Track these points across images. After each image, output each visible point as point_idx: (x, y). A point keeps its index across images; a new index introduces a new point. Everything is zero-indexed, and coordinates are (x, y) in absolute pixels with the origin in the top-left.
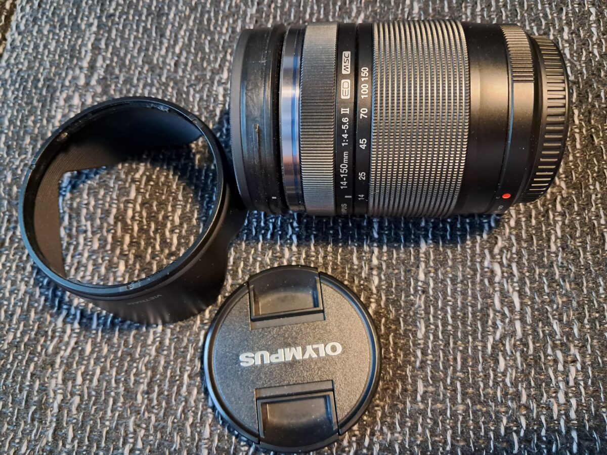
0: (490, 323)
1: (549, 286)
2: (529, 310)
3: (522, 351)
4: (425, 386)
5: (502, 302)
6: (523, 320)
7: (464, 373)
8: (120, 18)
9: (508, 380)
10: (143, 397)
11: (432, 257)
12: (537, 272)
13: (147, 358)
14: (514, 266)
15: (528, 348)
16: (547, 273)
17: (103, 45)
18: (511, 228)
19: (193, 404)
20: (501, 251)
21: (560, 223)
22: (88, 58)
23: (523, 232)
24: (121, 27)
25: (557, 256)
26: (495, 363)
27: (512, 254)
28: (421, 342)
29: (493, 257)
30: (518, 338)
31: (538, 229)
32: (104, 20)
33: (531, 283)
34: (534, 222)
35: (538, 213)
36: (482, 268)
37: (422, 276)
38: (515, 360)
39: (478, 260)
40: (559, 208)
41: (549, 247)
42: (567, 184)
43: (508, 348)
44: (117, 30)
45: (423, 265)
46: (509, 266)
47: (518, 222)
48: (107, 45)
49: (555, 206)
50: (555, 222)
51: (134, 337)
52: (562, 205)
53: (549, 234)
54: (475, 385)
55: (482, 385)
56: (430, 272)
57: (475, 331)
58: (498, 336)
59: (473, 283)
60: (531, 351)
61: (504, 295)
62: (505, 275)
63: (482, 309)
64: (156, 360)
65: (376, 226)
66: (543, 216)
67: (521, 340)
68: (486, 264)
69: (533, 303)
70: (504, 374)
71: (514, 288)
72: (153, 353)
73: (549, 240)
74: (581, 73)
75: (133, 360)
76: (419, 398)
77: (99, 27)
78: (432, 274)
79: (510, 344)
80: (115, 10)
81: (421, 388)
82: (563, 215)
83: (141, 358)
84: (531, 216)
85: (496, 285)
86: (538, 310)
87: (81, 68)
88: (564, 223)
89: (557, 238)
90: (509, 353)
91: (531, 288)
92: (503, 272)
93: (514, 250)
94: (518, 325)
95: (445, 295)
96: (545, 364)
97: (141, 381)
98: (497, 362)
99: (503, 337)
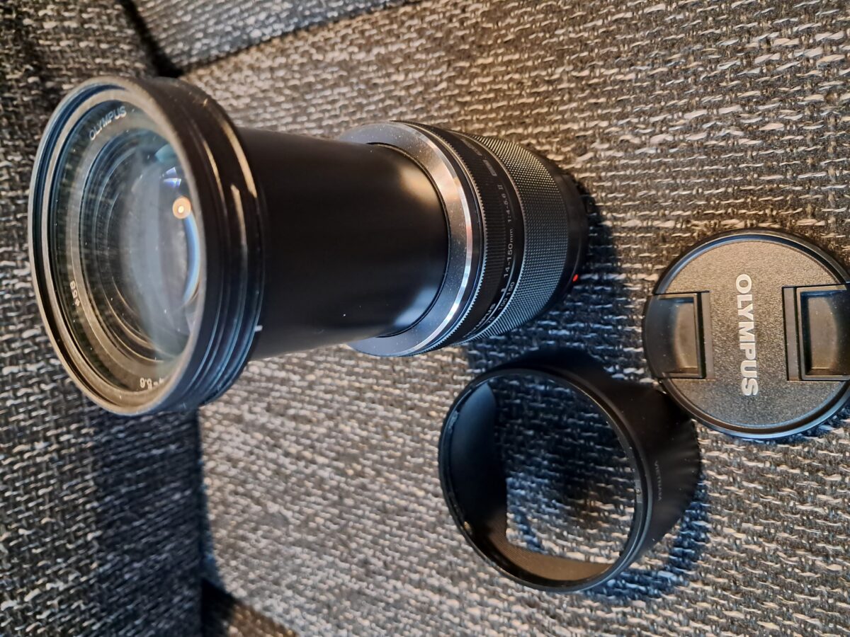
0: (723, 143)
1: (676, 77)
2: (706, 99)
3: (757, 103)
4: (806, 217)
5: (697, 131)
6: (719, 105)
7: (787, 170)
8: (387, 555)
9: (795, 118)
10: (832, 563)
11: (647, 213)
12: (661, 92)
13: (781, 554)
14: (653, 120)
15: (753, 97)
16: (661, 81)
17: (416, 577)
18: (610, 126)
19: (839, 500)
20: (637, 135)
21: (603, 70)
22: (430, 594)
23: (614, 111)
24: (397, 555)
25: (640, 71)
26: (774, 135)
27: (639, 123)
28: (749, 223)
29: (643, 145)
30: (741, 110)
31: (609, 95)
32: (389, 573)
33: (673, 99)
34: (602, 100)
35: (592, 95)
36: (657, 156)
37: (670, 224)
38: (769, 111)
39: (648, 160)
40: (586, 73)
41: (630, 80)
42: (558, 66)
43: (753, 121)
44: (400, 559)
45: (656, 223)
46: (654, 125)
47: (602, 117)
48: (416, 572)
49: (582, 78)
50: (601, 75)
51: (754, 568)
52: (582, 69)
53: (615, 82)
54: (802, 157)
55: (802, 148)
56: (664, 215)
57: (734, 160)
58: (740, 133)
59: (675, 165)
60: (757, 93)
61: (688, 129)
62: (664, 129)
63: (706, 154)
64: (783, 543)
65: (612, 276)
66: (595, 89)
67: (743, 106)
68: (652, 151)
69: (697, 94)
70: (786, 123)
71: (680, 118)
72: (773, 546)
73: (623, 81)
74: (439, 58)
75: (784, 571)
76: (822, 223)
77: (397, 579)
78: (667, 212)
79: (749, 118)
80: (379, 559)
81: (809, 221)
82: (593, 68)
83: (781, 562)
84: (596, 104)
85: (676, 138)
86: (706, 88)
87: (441, 603)
88: (602, 67)
89: (619, 73)
90: (760, 118)
91: (680, 99)
92: (662, 132)
93: (635, 120)
94: (724, 111)
95: (690, 197)
96: (772, 76)
97: (810, 563)
98: (772, 132)
99: (740, 127)
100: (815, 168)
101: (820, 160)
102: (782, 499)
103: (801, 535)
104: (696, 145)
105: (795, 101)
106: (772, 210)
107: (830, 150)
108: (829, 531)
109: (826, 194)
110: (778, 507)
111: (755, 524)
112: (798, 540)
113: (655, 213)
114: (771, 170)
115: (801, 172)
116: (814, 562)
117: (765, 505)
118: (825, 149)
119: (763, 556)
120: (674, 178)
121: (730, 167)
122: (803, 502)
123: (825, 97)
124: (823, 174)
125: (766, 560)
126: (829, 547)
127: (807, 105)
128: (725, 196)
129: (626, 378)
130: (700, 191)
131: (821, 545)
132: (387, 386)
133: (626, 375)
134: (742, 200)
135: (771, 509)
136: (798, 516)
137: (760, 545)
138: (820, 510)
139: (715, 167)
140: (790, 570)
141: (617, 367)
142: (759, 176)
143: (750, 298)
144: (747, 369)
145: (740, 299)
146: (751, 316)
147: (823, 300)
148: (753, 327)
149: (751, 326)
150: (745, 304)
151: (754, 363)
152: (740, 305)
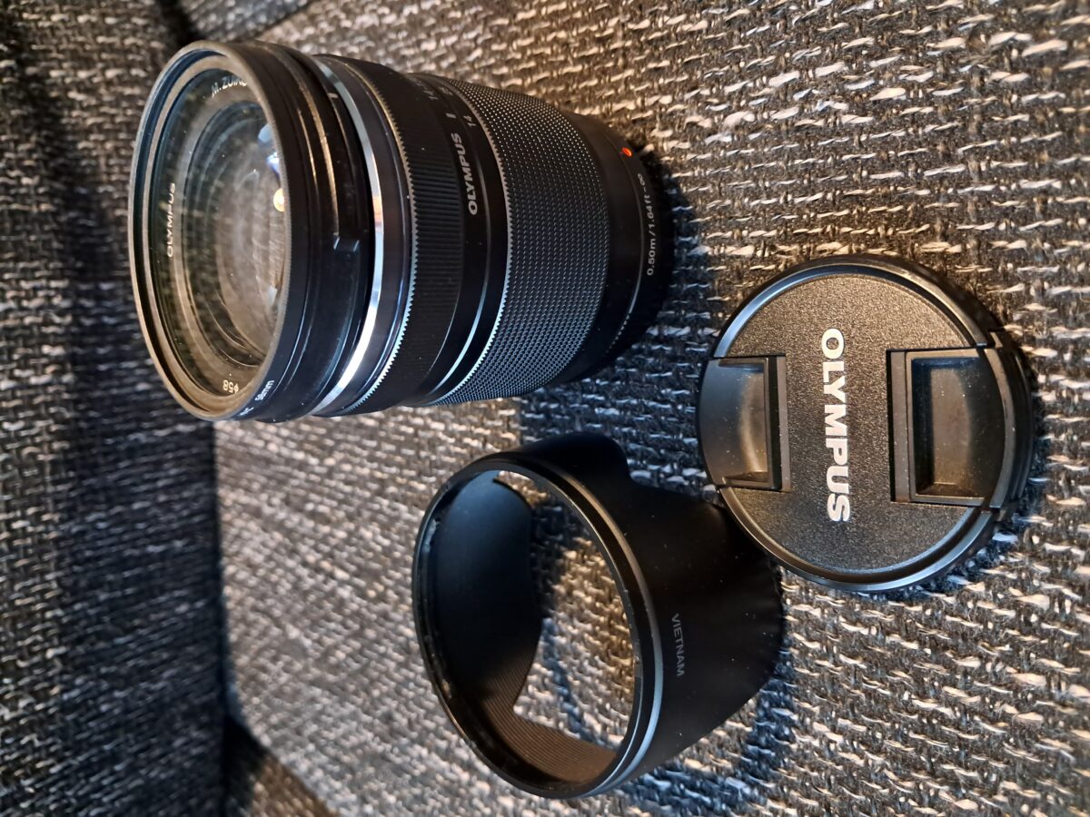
0: (820, 123)
1: (761, 23)
2: (799, 54)
3: (870, 57)
4: (933, 239)
5: (786, 105)
6: (813, 64)
7: (908, 163)
8: (412, 711)
9: (922, 78)
11: (719, 234)
12: (740, 47)
14: (729, 89)
15: (865, 46)
16: (740, 30)
17: (443, 744)
18: (674, 102)
20: (709, 115)
21: (666, 18)
22: (458, 769)
23: (679, 79)
24: (422, 711)
25: (714, 16)
26: (891, 107)
27: (711, 95)
28: (854, 248)
30: (846, 69)
31: (672, 54)
32: (414, 734)
33: (756, 57)
34: (665, 63)
35: (651, 57)
36: (733, 146)
37: (747, 251)
38: (884, 68)
39: (722, 153)
40: (645, 24)
41: (700, 32)
42: (612, 17)
43: (863, 85)
44: (426, 717)
45: (731, 250)
46: (730, 97)
47: (663, 91)
48: (443, 738)
49: (639, 32)
50: (666, 26)
52: (642, 18)
53: (683, 35)
54: (930, 141)
55: (930, 128)
56: (741, 238)
57: (835, 149)
58: (843, 106)
59: (756, 159)
60: (869, 40)
61: (781, 100)
62: (743, 103)
63: (800, 140)
65: (672, 331)
66: (656, 48)
67: (849, 62)
68: (728, 139)
69: (788, 48)
70: (909, 87)
71: (764, 86)
73: (691, 33)
76: (957, 249)
77: (422, 744)
78: (745, 233)
79: (856, 82)
80: (404, 715)
81: (939, 246)
82: (654, 15)
84: (656, 69)
85: (759, 117)
86: (799, 37)
88: (666, 13)
89: (687, 20)
90: (871, 81)
91: (764, 57)
92: (739, 109)
93: (706, 92)
94: (822, 71)
98: (889, 103)
99: (845, 96)
100: (949, 158)
101: (957, 146)
102: (892, 687)
103: (920, 747)
104: (784, 127)
105: (924, 50)
106: (886, 229)
107: (972, 129)
108: (960, 746)
109: (963, 202)
110: (886, 701)
111: (856, 721)
112: (914, 755)
113: (729, 234)
114: (887, 165)
115: (930, 166)
116: (937, 791)
117: (869, 694)
118: (965, 127)
119: (866, 772)
120: (755, 180)
121: (830, 160)
122: (923, 697)
123: (967, 44)
124: (959, 169)
125: (870, 781)
126: (960, 772)
127: (941, 56)
128: (823, 205)
129: (686, 483)
130: (790, 197)
131: (947, 767)
132: (412, 478)
133: (686, 478)
134: (846, 212)
135: (877, 702)
136: (915, 717)
137: (861, 756)
138: (947, 711)
139: (810, 160)
140: (902, 800)
141: (675, 466)
142: (869, 173)
143: (840, 366)
144: (835, 479)
145: (827, 367)
146: (842, 396)
147: (952, 373)
148: (843, 413)
149: (841, 410)
150: (835, 376)
151: (844, 472)
152: (826, 379)
